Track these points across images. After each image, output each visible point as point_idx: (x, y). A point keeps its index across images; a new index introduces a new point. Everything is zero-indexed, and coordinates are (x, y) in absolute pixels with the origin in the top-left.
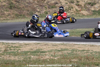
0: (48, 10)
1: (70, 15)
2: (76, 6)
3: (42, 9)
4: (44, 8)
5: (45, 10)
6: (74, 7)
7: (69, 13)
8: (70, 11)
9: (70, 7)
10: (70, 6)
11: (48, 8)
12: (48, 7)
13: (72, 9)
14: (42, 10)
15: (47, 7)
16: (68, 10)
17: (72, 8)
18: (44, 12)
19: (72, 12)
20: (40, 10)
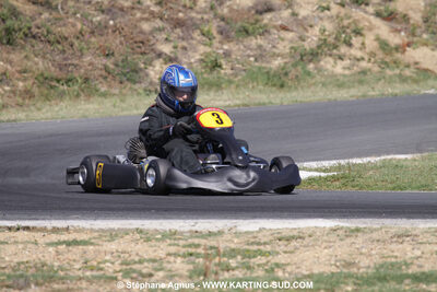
0: (219, 47)
1: (347, 72)
2: (377, 22)
3: (185, 44)
4: (196, 34)
5: (202, 49)
6: (370, 29)
7: (339, 62)
8: (343, 49)
9: (343, 29)
10: (346, 22)
11: (218, 37)
12: (221, 33)
13: (356, 41)
14: (184, 48)
15: (214, 32)
16: (336, 47)
17: (358, 33)
18: (198, 57)
19: (359, 54)
20: (175, 47)
